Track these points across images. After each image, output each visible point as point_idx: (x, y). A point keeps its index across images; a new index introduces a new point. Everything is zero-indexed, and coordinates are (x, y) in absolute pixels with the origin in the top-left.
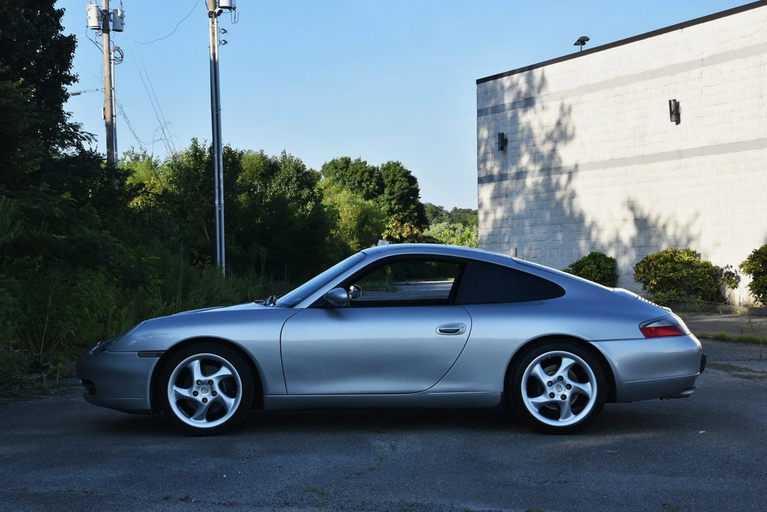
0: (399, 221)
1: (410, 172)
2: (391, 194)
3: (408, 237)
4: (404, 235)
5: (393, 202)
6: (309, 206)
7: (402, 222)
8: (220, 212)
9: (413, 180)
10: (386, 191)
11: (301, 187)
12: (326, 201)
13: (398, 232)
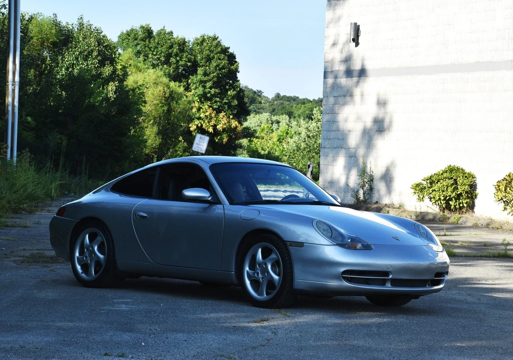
0: (214, 109)
1: (229, 48)
2: (205, 74)
3: (224, 130)
4: (219, 127)
5: (208, 85)
6: (112, 87)
7: (218, 111)
8: (14, 90)
9: (232, 58)
10: (200, 71)
11: (102, 64)
12: (130, 82)
13: (213, 123)
